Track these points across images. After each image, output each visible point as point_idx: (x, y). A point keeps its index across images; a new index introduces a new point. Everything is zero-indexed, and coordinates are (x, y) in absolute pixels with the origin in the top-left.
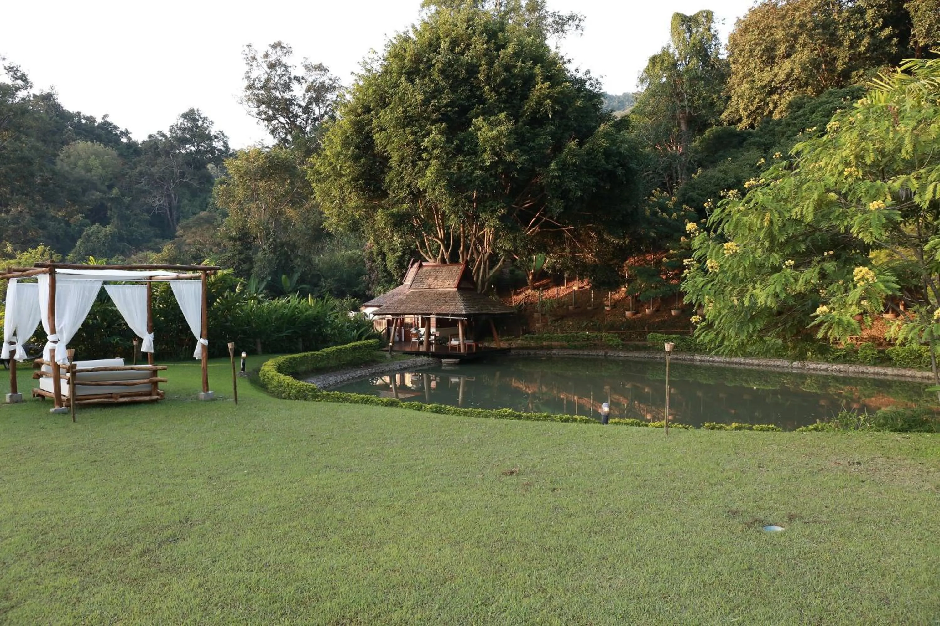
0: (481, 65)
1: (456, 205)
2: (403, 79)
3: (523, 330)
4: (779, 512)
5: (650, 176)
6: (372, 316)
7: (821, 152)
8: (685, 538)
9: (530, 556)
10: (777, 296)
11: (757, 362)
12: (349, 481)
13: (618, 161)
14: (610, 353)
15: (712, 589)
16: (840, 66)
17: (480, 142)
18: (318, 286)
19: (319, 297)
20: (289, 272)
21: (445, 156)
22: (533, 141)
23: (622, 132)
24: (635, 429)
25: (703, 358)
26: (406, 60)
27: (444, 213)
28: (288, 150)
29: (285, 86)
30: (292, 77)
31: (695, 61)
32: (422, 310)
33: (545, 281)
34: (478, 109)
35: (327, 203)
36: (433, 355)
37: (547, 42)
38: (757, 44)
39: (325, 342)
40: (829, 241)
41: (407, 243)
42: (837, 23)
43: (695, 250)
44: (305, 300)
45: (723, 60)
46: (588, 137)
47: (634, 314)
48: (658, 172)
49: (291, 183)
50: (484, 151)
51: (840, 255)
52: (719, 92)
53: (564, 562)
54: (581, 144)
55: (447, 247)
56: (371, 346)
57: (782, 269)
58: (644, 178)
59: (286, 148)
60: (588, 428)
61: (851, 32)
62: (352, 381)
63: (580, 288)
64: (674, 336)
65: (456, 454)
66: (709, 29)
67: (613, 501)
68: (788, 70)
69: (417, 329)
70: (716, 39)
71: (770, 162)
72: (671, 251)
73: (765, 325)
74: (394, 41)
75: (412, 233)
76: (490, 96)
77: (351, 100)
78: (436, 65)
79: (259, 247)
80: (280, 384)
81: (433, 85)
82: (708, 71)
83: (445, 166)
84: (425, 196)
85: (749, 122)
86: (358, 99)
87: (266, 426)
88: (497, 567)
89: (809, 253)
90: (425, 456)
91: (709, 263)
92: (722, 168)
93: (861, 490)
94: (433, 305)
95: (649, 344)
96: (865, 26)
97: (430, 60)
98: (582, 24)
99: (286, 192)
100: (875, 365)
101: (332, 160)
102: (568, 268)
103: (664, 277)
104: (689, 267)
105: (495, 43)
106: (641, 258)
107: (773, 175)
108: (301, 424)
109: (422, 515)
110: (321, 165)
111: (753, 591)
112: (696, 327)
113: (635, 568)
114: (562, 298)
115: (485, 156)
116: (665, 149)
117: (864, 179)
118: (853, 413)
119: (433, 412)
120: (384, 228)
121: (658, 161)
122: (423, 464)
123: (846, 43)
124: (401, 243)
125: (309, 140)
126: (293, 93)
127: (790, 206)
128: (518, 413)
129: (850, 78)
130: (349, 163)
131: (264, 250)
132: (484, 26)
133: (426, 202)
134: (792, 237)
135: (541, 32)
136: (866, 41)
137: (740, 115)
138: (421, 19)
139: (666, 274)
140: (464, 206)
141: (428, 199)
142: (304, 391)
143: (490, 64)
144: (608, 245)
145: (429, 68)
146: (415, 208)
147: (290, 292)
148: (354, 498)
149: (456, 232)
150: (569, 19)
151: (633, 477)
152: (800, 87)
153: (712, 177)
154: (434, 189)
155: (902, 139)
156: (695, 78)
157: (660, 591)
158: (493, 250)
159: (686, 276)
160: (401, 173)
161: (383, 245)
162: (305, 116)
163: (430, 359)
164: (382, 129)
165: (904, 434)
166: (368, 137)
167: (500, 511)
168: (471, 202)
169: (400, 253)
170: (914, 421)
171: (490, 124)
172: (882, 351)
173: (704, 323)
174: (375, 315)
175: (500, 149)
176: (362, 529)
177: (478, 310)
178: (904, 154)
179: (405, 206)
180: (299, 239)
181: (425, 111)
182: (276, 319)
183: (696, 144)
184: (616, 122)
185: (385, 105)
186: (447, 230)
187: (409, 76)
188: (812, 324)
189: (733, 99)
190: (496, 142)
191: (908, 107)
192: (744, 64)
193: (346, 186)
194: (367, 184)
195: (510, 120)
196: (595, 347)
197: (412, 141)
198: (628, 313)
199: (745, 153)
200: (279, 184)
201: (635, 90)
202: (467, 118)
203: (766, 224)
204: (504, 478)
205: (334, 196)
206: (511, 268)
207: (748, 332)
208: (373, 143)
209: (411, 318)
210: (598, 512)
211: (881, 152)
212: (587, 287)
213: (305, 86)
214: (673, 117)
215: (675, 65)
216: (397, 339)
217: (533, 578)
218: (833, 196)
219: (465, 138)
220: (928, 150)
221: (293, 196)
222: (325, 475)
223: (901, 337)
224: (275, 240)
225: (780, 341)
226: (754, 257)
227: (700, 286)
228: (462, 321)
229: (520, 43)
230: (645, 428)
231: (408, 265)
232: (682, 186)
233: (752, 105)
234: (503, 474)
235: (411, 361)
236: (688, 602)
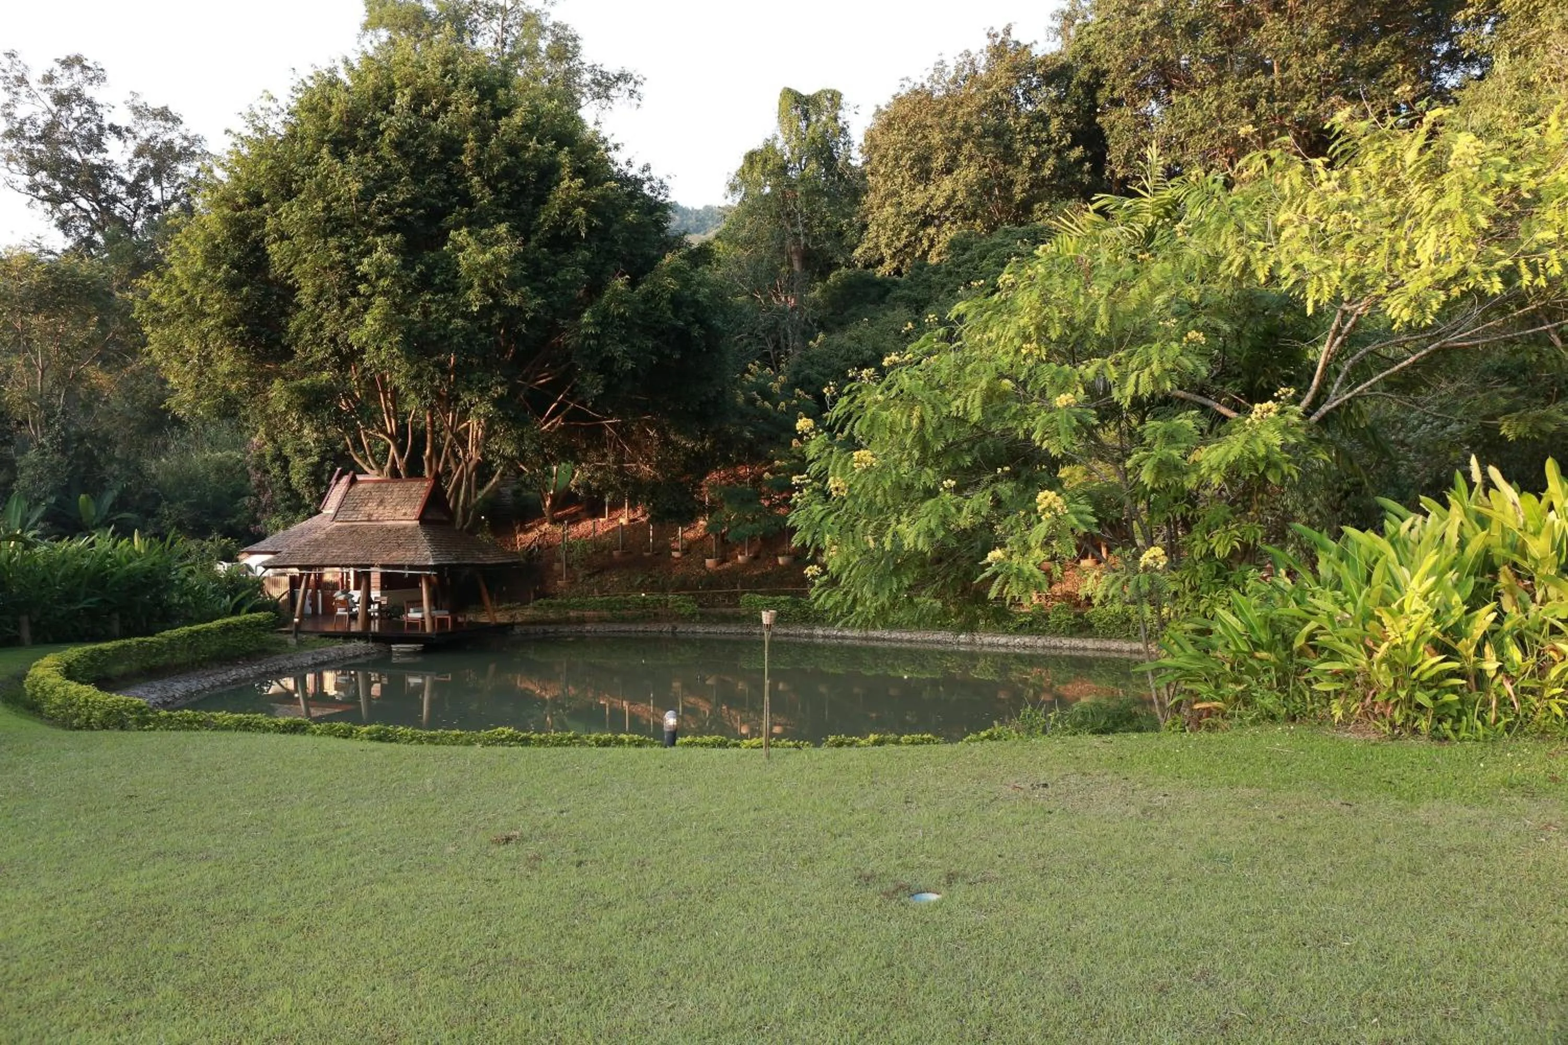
0: (466, 141)
1: (418, 376)
2: (325, 150)
3: (535, 591)
4: (934, 871)
5: (745, 341)
6: (260, 570)
7: (990, 318)
8: (793, 926)
9: (536, 983)
10: (931, 534)
11: (907, 636)
12: (202, 877)
13: (693, 315)
14: (681, 628)
15: (833, 1004)
16: (1018, 194)
17: (463, 271)
18: (154, 516)
19: (155, 535)
20: (96, 488)
21: (400, 291)
22: (554, 275)
23: (701, 269)
24: (717, 751)
25: (827, 633)
26: (332, 119)
27: (396, 389)
28: (96, 262)
29: (90, 141)
30: (106, 126)
31: (814, 165)
32: (356, 558)
33: (573, 509)
34: (460, 214)
35: (175, 363)
36: (376, 638)
37: (580, 112)
38: (904, 149)
39: (168, 618)
40: (1004, 451)
41: (328, 441)
42: (1013, 132)
43: (811, 462)
44: (126, 541)
45: (856, 167)
46: (645, 273)
47: (720, 563)
48: (757, 336)
49: (102, 323)
50: (470, 286)
51: (1019, 472)
52: (849, 216)
53: (595, 987)
54: (633, 284)
55: (401, 450)
56: (259, 624)
57: (938, 493)
58: (736, 344)
59: (92, 256)
60: (641, 755)
61: (1032, 147)
62: (219, 690)
63: (630, 521)
64: (783, 598)
65: (412, 813)
66: (836, 119)
67: (679, 875)
68: (949, 192)
69: (346, 591)
70: (846, 134)
71: (920, 328)
72: (777, 462)
73: (915, 579)
74: (310, 83)
75: (338, 422)
76: (483, 196)
77: (226, 181)
78: (386, 134)
79: (31, 440)
80: (69, 702)
81: (380, 167)
82: (833, 183)
83: (399, 308)
84: (362, 360)
85: (895, 265)
86: (239, 179)
87: (32, 785)
88: (479, 1007)
89: (977, 469)
90: (352, 820)
91: (832, 483)
92: (854, 333)
93: (1046, 826)
94: (376, 550)
95: (743, 611)
96: (1050, 141)
97: (376, 123)
98: (639, 88)
99: (91, 340)
100: (1071, 635)
101: (185, 286)
102: (611, 488)
103: (767, 503)
104: (800, 488)
105: (492, 106)
106: (731, 472)
107: (925, 349)
108: (109, 775)
109: (344, 928)
110: (163, 294)
111: (894, 1000)
112: (813, 585)
113: (712, 984)
114: (600, 536)
115: (471, 295)
116: (768, 299)
117: (1048, 362)
118: (1040, 709)
119: (372, 739)
120: (286, 413)
121: (757, 318)
122: (348, 834)
123: (1026, 162)
124: (317, 440)
125: (141, 245)
126: (109, 157)
127: (949, 397)
128: (524, 735)
129: (1032, 212)
130: (217, 295)
131: (41, 446)
132: (473, 76)
133: (365, 370)
134: (952, 444)
135: (572, 95)
136: (1051, 161)
137: (881, 254)
138: (360, 50)
139: (769, 498)
140: (432, 379)
141: (367, 364)
142: (119, 712)
143: (483, 140)
144: (676, 450)
145: (374, 137)
146: (344, 379)
147: (96, 527)
148: (210, 910)
149: (418, 423)
150: (618, 79)
151: (711, 833)
152: (965, 218)
153: (840, 347)
154: (379, 348)
155: (1095, 307)
156: (814, 192)
157: (751, 1018)
158: (482, 455)
159: (796, 502)
160: (319, 316)
161: (284, 443)
162: (132, 201)
163: (371, 645)
164: (283, 237)
165: (1104, 737)
166: (258, 248)
167: (486, 908)
168: (444, 371)
169: (316, 458)
170: (1119, 715)
171: (481, 240)
172: (1080, 615)
173: (826, 577)
174: (266, 568)
175: (497, 284)
176: (224, 966)
177: (457, 559)
178: (1098, 329)
179: (326, 375)
180: (116, 428)
181: (365, 211)
182: (65, 577)
183: (816, 294)
184: (691, 252)
185: (290, 195)
186: (403, 419)
187: (336, 148)
188: (982, 577)
189: (871, 230)
190: (489, 271)
191: (1103, 261)
192: (887, 177)
193: (213, 334)
194: (254, 334)
195: (515, 237)
196: (657, 618)
197: (340, 262)
198: (709, 563)
199: (889, 313)
200: (75, 323)
201: (723, 203)
202: (440, 228)
203: (915, 422)
204: (494, 850)
205: (189, 351)
206: (515, 487)
207: (891, 590)
208: (267, 260)
209: (335, 575)
210: (655, 895)
211: (1069, 323)
212: (643, 519)
213: (132, 146)
214: (781, 250)
215: (784, 168)
216: (309, 610)
217: (542, 1020)
218: (1007, 384)
219: (436, 262)
220: (1128, 324)
221: (105, 347)
222: (154, 870)
223: (1100, 595)
224: (63, 428)
225: (939, 604)
226: (898, 474)
227: (818, 519)
228: (428, 578)
229: (534, 110)
230: (735, 750)
231: (330, 479)
232: (795, 359)
233: (898, 239)
234: (493, 842)
235: (334, 649)
236: (796, 1030)
